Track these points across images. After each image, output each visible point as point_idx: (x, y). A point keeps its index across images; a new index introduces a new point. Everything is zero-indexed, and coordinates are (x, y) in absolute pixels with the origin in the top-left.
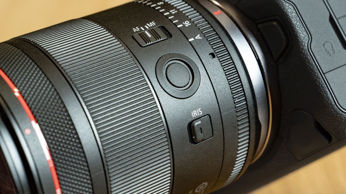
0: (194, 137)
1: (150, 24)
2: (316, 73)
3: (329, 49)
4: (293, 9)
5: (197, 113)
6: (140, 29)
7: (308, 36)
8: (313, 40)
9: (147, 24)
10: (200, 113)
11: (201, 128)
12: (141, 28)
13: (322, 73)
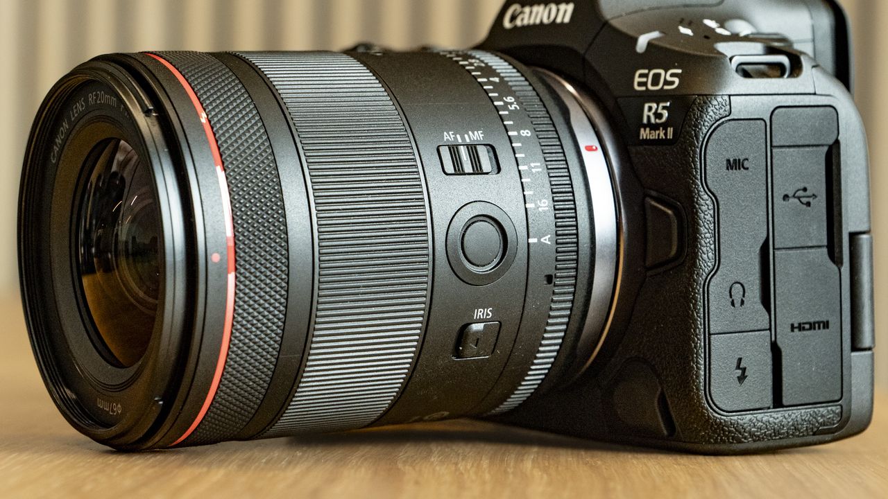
0: (461, 348)
1: (474, 134)
2: (698, 328)
3: (737, 297)
4: (711, 207)
5: (483, 314)
6: (455, 138)
7: (713, 263)
8: (719, 272)
9: (470, 133)
10: (488, 315)
11: (478, 339)
12: (458, 136)
13: (707, 332)
